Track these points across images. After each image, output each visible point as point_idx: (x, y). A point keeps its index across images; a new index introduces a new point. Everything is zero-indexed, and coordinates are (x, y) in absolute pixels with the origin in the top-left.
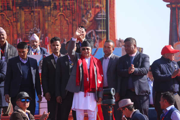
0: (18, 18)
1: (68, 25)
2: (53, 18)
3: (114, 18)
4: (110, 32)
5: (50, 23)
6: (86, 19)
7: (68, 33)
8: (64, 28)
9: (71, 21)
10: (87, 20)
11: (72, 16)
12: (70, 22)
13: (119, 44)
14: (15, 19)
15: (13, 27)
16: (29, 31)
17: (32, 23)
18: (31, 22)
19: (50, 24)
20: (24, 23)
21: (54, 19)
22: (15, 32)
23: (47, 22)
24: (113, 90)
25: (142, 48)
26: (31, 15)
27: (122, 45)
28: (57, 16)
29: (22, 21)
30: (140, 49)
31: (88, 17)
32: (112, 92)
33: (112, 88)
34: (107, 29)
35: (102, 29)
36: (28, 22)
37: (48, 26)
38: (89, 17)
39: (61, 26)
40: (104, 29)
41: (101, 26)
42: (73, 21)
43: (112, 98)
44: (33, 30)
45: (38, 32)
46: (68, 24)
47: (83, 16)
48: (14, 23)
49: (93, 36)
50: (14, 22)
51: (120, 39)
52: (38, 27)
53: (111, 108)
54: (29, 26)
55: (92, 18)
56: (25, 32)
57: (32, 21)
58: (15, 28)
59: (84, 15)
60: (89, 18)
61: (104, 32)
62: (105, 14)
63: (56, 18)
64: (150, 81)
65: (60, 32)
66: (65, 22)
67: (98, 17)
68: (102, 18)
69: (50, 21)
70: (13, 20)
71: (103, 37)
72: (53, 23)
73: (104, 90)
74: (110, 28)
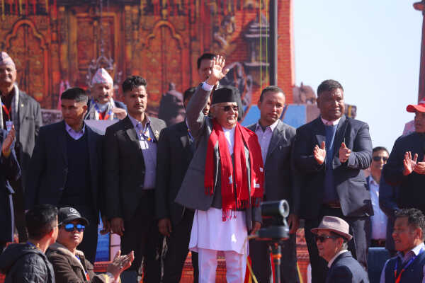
0: (62, 32)
1: (178, 51)
2: (145, 33)
3: (288, 34)
4: (278, 68)
5: (139, 45)
6: (222, 36)
7: (179, 70)
8: (169, 59)
9: (187, 41)
10: (226, 39)
11: (190, 29)
12: (185, 44)
13: (300, 96)
14: (54, 34)
15: (50, 55)
16: (89, 64)
17: (95, 45)
18: (93, 42)
19: (137, 48)
20: (76, 45)
21: (147, 36)
22: (55, 67)
23: (129, 43)
24: (285, 205)
25: (355, 107)
26: (94, 27)
27: (307, 100)
28: (155, 31)
29: (72, 41)
30: (350, 110)
31: (226, 31)
32: (282, 210)
33: (283, 199)
34: (271, 61)
35: (259, 61)
36: (84, 43)
37: (133, 52)
38: (230, 31)
39: (163, 52)
40: (264, 61)
41: (257, 54)
42: (191, 40)
43: (283, 224)
44: (98, 61)
45: (109, 66)
46: (180, 49)
47: (216, 29)
48: (53, 45)
49: (238, 77)
50: (52, 42)
51: (302, 84)
52: (110, 54)
53: (279, 247)
54: (89, 53)
55: (236, 35)
56: (79, 65)
57: (95, 40)
58: (55, 58)
59: (218, 27)
60: (230, 34)
61: (264, 68)
62: (267, 26)
63: (151, 33)
64: (375, 183)
65: (160, 68)
66: (173, 43)
67: (250, 33)
68: (261, 35)
69: (138, 40)
70: (52, 37)
71: (263, 79)
72: (144, 45)
73: (263, 206)
74: (279, 59)
